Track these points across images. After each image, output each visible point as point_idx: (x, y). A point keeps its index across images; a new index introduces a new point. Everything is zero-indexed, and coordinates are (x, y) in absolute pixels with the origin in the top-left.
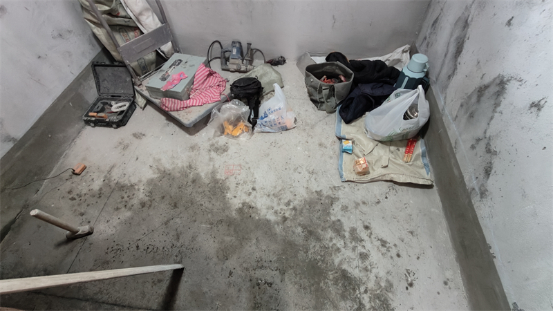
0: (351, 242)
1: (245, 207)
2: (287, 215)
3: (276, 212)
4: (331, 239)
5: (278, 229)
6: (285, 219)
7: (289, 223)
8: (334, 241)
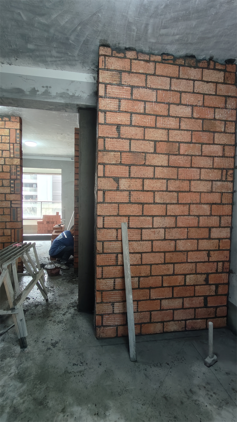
0: (6, 404)
1: (103, 413)
2: (61, 415)
3: (72, 415)
4: (24, 402)
5: (70, 400)
6: (63, 411)
7: (60, 408)
8: (22, 401)
